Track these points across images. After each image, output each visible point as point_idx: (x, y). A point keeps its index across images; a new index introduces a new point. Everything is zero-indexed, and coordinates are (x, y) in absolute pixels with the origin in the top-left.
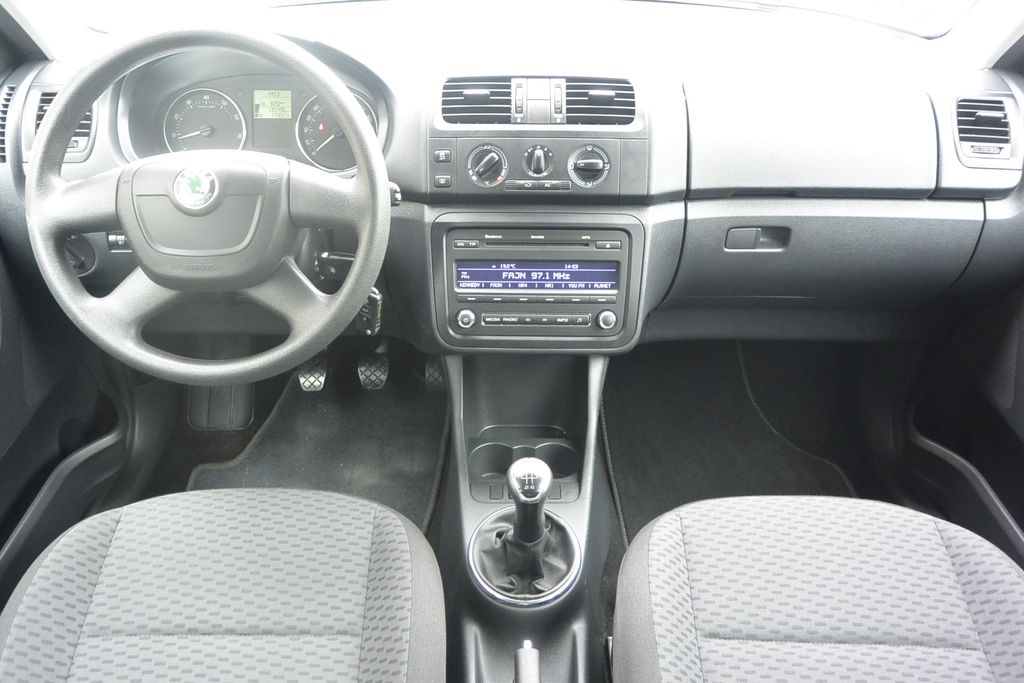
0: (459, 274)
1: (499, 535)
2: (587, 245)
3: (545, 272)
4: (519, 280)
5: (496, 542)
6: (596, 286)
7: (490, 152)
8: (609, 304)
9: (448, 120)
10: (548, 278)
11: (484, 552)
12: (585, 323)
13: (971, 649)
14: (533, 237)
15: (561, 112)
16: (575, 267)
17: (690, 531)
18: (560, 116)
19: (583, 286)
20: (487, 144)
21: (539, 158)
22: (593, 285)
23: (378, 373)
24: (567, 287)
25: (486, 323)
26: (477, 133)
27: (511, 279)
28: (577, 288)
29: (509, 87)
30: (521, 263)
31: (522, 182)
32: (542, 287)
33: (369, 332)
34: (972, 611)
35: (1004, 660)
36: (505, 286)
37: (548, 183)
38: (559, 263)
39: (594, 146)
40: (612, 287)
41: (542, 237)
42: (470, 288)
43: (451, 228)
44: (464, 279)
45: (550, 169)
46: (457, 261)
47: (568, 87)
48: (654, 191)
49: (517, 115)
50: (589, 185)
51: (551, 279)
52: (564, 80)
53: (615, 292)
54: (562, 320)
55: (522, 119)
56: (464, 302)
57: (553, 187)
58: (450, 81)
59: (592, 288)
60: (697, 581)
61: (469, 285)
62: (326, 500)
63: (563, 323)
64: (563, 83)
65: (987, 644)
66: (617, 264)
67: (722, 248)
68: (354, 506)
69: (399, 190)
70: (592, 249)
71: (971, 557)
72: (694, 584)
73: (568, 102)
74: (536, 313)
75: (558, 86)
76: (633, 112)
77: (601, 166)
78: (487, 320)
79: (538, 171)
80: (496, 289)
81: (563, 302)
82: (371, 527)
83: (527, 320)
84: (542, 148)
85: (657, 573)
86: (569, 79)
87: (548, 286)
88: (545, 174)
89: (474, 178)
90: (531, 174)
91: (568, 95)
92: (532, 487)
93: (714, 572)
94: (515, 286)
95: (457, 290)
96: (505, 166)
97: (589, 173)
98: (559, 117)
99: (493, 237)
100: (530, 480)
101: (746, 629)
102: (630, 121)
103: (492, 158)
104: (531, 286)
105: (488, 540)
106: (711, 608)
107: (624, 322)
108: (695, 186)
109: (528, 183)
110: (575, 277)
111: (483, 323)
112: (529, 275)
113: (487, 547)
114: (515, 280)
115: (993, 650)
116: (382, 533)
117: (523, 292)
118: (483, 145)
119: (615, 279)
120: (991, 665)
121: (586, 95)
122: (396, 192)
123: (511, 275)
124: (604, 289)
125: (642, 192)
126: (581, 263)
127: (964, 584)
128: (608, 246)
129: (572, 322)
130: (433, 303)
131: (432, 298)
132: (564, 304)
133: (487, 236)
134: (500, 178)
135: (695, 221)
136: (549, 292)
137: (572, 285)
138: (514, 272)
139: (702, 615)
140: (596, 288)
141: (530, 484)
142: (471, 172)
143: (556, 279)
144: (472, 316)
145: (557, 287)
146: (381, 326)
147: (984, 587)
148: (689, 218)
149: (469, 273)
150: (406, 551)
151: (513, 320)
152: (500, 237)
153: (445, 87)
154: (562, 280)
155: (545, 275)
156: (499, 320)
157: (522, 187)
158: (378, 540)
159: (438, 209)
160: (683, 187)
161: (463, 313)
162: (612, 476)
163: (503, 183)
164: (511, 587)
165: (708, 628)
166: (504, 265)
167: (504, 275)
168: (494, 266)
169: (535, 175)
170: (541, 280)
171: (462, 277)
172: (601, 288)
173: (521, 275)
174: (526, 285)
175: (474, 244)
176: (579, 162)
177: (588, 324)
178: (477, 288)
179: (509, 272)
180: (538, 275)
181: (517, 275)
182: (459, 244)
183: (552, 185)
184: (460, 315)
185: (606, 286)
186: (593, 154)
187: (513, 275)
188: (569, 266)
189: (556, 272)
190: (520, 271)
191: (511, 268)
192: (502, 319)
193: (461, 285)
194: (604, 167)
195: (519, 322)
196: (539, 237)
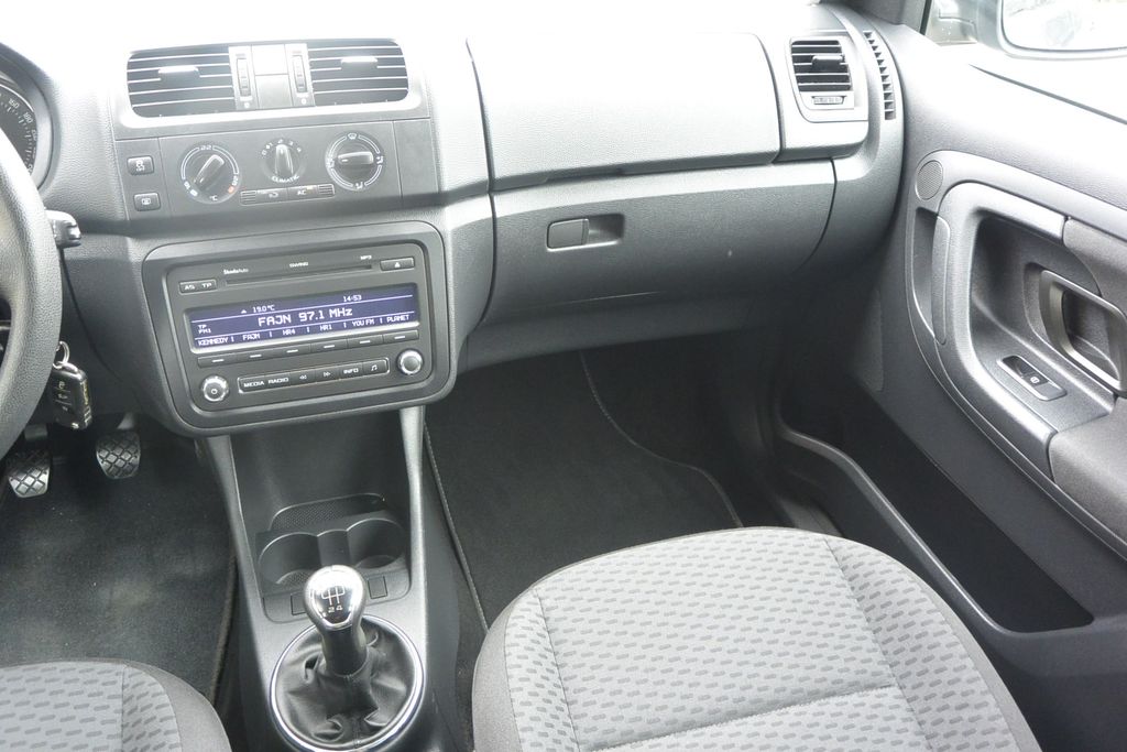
0: (195, 329)
1: (310, 665)
2: (370, 267)
3: (316, 311)
4: (283, 325)
5: (306, 676)
6: (389, 319)
7: (211, 153)
8: (410, 341)
9: (140, 112)
10: (322, 317)
11: (293, 693)
12: (381, 370)
13: (885, 687)
14: (292, 265)
15: (306, 90)
16: (357, 298)
17: (553, 614)
18: (306, 95)
19: (372, 321)
20: (206, 144)
21: (282, 156)
22: (384, 319)
23: (127, 457)
24: (350, 326)
25: (244, 389)
26: (187, 129)
27: (271, 326)
28: (365, 326)
29: (226, 59)
30: (281, 303)
31: (264, 192)
32: (316, 330)
33: (76, 425)
34: (880, 640)
35: (921, 693)
36: (264, 337)
37: (301, 190)
38: (335, 296)
39: (358, 133)
40: (411, 319)
41: (305, 264)
42: (213, 346)
43: (171, 267)
44: (203, 335)
46: (188, 311)
47: (311, 55)
48: (447, 186)
49: (243, 99)
50: (359, 187)
51: (327, 318)
52: (305, 45)
53: (415, 324)
54: (350, 371)
55: (251, 103)
56: (207, 366)
57: (309, 194)
58: (137, 55)
59: (385, 323)
60: (571, 678)
61: (211, 342)
62: (46, 676)
63: (353, 375)
64: (304, 49)
65: (901, 677)
66: (413, 287)
67: (544, 250)
68: (90, 676)
69: (74, 223)
70: (376, 271)
71: (869, 577)
72: (567, 684)
73: (314, 76)
74: (313, 366)
75: (297, 55)
76: (405, 83)
77: (371, 159)
78: (245, 385)
79: (285, 174)
80: (252, 343)
81: (348, 347)
82: (118, 703)
83: (303, 377)
84: (286, 142)
85: (519, 684)
86: (311, 44)
87: (325, 327)
89: (194, 193)
90: (275, 179)
91: (313, 65)
92: (340, 608)
93: (589, 661)
94: (279, 335)
95: (195, 351)
96: (237, 172)
97: (358, 170)
98: (303, 97)
99: (234, 271)
100: (334, 599)
101: (638, 728)
102: (403, 95)
103: (216, 161)
104: (301, 332)
105: (295, 676)
106: (593, 711)
107: (433, 361)
108: (499, 173)
109: (274, 192)
110: (359, 311)
111: (241, 391)
112: (295, 316)
113: (294, 685)
114: (277, 326)
115: (908, 683)
116: (136, 709)
117: (290, 341)
118: (199, 145)
119: (412, 307)
120: (908, 701)
121: (337, 63)
122: (70, 226)
123: (271, 320)
124: (401, 322)
125: (432, 188)
126: (365, 292)
127: (867, 610)
128: (397, 265)
129: (363, 372)
130: (162, 375)
131: (161, 368)
132: (349, 349)
133: (226, 272)
134: (231, 190)
135: (506, 218)
136: (327, 336)
137: (358, 322)
138: (274, 315)
139: (583, 723)
140: (391, 323)
141: (335, 605)
142: (187, 185)
143: (334, 318)
144: (223, 384)
145: (337, 328)
146: (93, 414)
147: (889, 611)
148: (498, 215)
149: (209, 325)
150: (173, 732)
151: (283, 380)
152: (245, 270)
153: (131, 65)
154: (342, 317)
155: (317, 315)
156: (262, 383)
157: (266, 198)
158: (131, 720)
159: (148, 242)
160: (484, 176)
161: (209, 381)
162: (454, 531)
163: (236, 196)
164: (336, 731)
165: (592, 738)
166: (259, 308)
167: (260, 322)
168: (244, 312)
169: (282, 181)
170: (314, 321)
171: (200, 332)
172: (397, 322)
173: (284, 319)
174: (294, 331)
175: (209, 285)
176: (340, 157)
177: (385, 371)
178: (225, 344)
179: (267, 316)
180: (308, 316)
181: (279, 320)
182: (187, 288)
183: (307, 191)
184: (206, 385)
185: (402, 318)
186: (358, 145)
187: (273, 320)
188: (349, 298)
189: (333, 308)
190: (282, 314)
191: (269, 310)
192: (266, 382)
193: (200, 343)
194: (376, 160)
195: (291, 383)
196: (301, 264)
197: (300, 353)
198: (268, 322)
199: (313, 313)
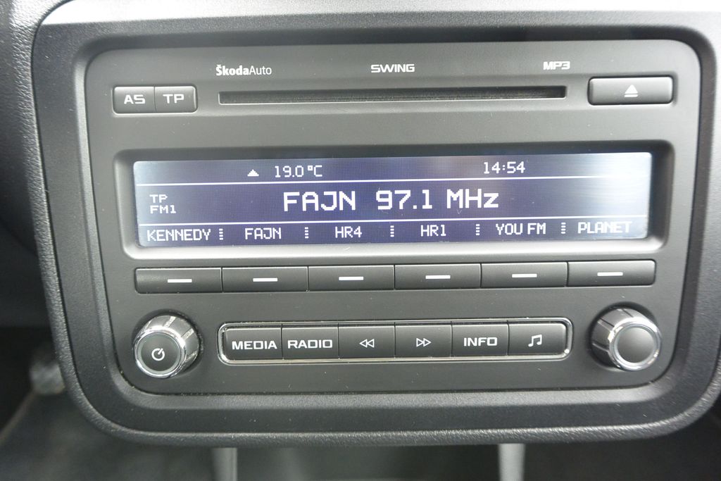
2: (560, 92)
3: (416, 189)
4: (336, 214)
6: (583, 227)
8: (631, 287)
10: (427, 206)
12: (552, 346)
14: (376, 69)
16: (517, 168)
19: (542, 227)
24: (489, 234)
25: (233, 357)
27: (311, 213)
28: (525, 237)
32: (409, 235)
36: (291, 237)
41: (408, 68)
51: (439, 209)
53: (654, 246)
54: (478, 342)
56: (157, 293)
59: (573, 234)
61: (175, 235)
63: (484, 350)
66: (661, 152)
70: (575, 103)
74: (393, 318)
81: (483, 283)
83: (367, 343)
87: (431, 231)
94: (324, 236)
95: (134, 254)
99: (241, 71)
104: (374, 235)
110: (515, 199)
111: (224, 357)
114: (322, 214)
117: (349, 253)
123: (311, 199)
128: (632, 93)
129: (508, 347)
132: (484, 289)
133: (222, 71)
136: (434, 252)
137: (508, 226)
138: (319, 189)
140: (586, 236)
143: (455, 210)
144: (182, 339)
145: (458, 234)
149: (174, 196)
151: (320, 344)
152: (265, 71)
154: (473, 210)
155: (417, 198)
156: (273, 345)
161: (150, 330)
166: (288, 170)
167: (288, 202)
168: (253, 174)
170: (408, 212)
171: (153, 209)
172: (601, 237)
173: (341, 199)
174: (358, 232)
175: (179, 98)
177: (560, 351)
178: (203, 243)
179: (303, 189)
180: (397, 199)
181: (328, 201)
182: (128, 100)
185: (614, 227)
187: (316, 201)
188: (496, 168)
189: (455, 187)
190: (337, 188)
191: (309, 176)
192: (282, 344)
195: (339, 351)
196: (397, 68)
197: (368, 286)
198: (305, 202)
199: (408, 193)
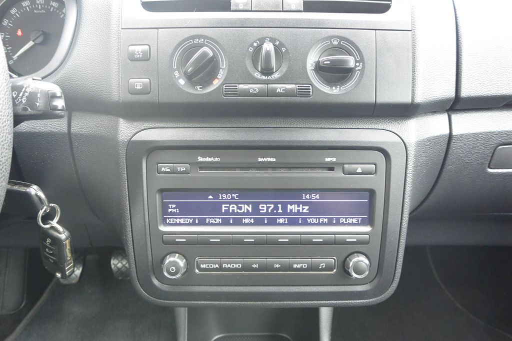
0: (165, 207)
2: (332, 169)
3: (276, 204)
4: (243, 214)
6: (342, 220)
7: (200, 46)
8: (359, 247)
9: (147, 7)
10: (280, 211)
12: (329, 268)
14: (261, 159)
16: (316, 197)
19: (326, 220)
20: (200, 37)
21: (268, 54)
22: (338, 220)
24: (305, 223)
25: (200, 270)
26: (185, 23)
27: (233, 213)
28: (319, 224)
30: (245, 193)
31: (246, 87)
32: (272, 222)
33: (59, 275)
36: (225, 223)
37: (280, 88)
38: (294, 193)
39: (342, 38)
40: (363, 223)
41: (273, 159)
42: (180, 225)
43: (153, 148)
44: (172, 214)
45: (284, 68)
46: (161, 191)
48: (419, 99)
49: (237, 1)
50: (335, 91)
51: (285, 212)
53: (368, 229)
54: (299, 266)
55: (246, 5)
56: (171, 245)
57: (287, 94)
59: (338, 223)
61: (178, 221)
63: (301, 269)
66: (372, 193)
67: (484, 169)
70: (338, 174)
74: (266, 256)
77: (351, 64)
78: (202, 266)
79: (267, 71)
80: (214, 228)
81: (301, 243)
83: (255, 266)
84: (273, 40)
87: (281, 221)
88: (276, 76)
89: (182, 82)
90: (258, 75)
94: (238, 222)
95: (163, 228)
96: (224, 66)
97: (336, 73)
99: (208, 159)
102: (386, 8)
103: (204, 54)
104: (259, 223)
107: (380, 268)
108: (465, 92)
109: (254, 88)
110: (315, 209)
111: (197, 271)
112: (256, 207)
114: (238, 214)
117: (248, 230)
118: (194, 38)
119: (367, 211)
123: (233, 208)
124: (352, 224)
125: (406, 99)
126: (323, 192)
128: (359, 170)
129: (312, 268)
130: (131, 246)
132: (302, 245)
133: (200, 159)
134: (215, 82)
135: (461, 136)
136: (282, 230)
137: (312, 220)
138: (237, 204)
140: (343, 224)
142: (177, 74)
143: (291, 213)
144: (182, 263)
145: (292, 222)
148: (454, 133)
149: (178, 205)
151: (236, 266)
152: (217, 159)
154: (298, 213)
155: (276, 208)
156: (217, 266)
157: (246, 93)
159: (136, 124)
160: (452, 94)
161: (169, 259)
163: (219, 88)
166: (224, 196)
167: (224, 208)
168: (210, 197)
169: (264, 77)
170: (272, 213)
171: (170, 210)
172: (349, 224)
173: (246, 208)
174: (252, 221)
175: (183, 169)
176: (321, 59)
177: (332, 270)
178: (189, 224)
179: (230, 203)
180: (268, 208)
181: (240, 208)
182: (163, 169)
183: (286, 90)
184: (167, 261)
185: (355, 221)
186: (340, 49)
187: (235, 208)
188: (308, 196)
189: (291, 204)
190: (244, 203)
191: (233, 198)
192: (221, 266)
193: (168, 221)
194: (356, 66)
195: (243, 269)
196: (269, 159)
197: (256, 243)
198: (231, 209)
199: (272, 206)
